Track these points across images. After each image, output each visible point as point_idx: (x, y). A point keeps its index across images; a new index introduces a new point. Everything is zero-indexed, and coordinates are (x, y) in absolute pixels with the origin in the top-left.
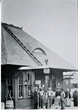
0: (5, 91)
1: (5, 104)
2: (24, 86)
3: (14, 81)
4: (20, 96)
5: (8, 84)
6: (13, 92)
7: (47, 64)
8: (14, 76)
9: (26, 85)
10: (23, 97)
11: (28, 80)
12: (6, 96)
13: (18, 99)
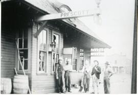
0: (15, 60)
1: (12, 82)
2: (48, 52)
3: (32, 40)
4: (40, 70)
5: (21, 46)
6: (29, 62)
7: (98, 7)
8: (32, 32)
9: (50, 53)
10: (46, 72)
11: (54, 44)
12: (15, 69)
13: (37, 74)
